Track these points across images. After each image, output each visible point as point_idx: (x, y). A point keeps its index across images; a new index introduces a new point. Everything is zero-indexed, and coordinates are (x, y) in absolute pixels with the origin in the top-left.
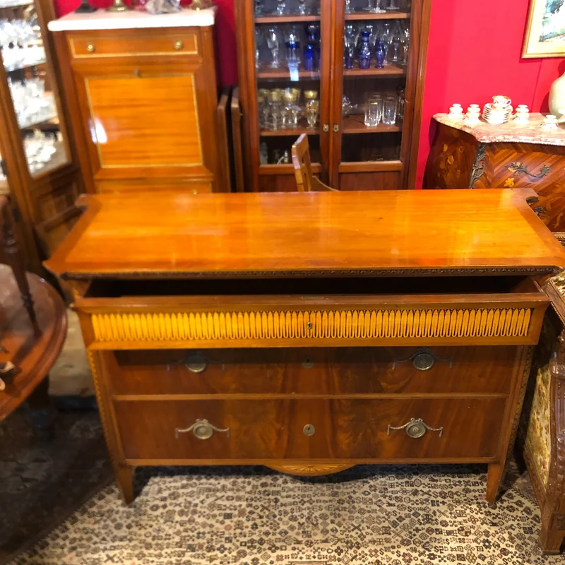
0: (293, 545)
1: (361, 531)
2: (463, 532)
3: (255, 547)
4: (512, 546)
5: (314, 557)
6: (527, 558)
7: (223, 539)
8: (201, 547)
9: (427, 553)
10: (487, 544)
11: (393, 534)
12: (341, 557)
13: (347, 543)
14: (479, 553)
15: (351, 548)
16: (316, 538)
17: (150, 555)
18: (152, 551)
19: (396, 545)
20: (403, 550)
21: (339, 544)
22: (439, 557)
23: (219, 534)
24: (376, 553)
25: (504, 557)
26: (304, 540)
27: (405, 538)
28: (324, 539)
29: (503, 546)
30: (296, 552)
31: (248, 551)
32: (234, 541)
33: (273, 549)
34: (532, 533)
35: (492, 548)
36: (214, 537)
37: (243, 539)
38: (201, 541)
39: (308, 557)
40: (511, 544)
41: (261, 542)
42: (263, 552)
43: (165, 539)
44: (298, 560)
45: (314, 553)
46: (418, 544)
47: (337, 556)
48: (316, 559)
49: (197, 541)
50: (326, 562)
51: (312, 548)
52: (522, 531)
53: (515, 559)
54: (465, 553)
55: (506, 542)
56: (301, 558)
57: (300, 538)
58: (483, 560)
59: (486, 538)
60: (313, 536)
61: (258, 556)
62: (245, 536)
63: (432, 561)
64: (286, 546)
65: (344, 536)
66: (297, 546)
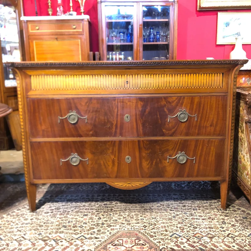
0: (120, 225)
1: (156, 219)
2: (211, 219)
3: (99, 226)
4: (237, 224)
5: (131, 229)
6: (246, 228)
7: (82, 223)
8: (70, 226)
9: (192, 226)
10: (224, 223)
11: (173, 220)
12: (146, 229)
13: (149, 223)
14: (220, 226)
15: (151, 225)
16: (132, 222)
17: (42, 229)
18: (43, 228)
19: (175, 224)
20: (179, 225)
21: (145, 224)
22: (199, 228)
23: (80, 221)
24: (165, 227)
25: (233, 227)
26: (126, 223)
27: (180, 221)
28: (137, 222)
29: (232, 223)
30: (122, 227)
31: (95, 227)
32: (88, 224)
33: (109, 226)
34: (247, 219)
35: (227, 224)
36: (78, 223)
37: (93, 223)
38: (70, 224)
39: (128, 229)
40: (237, 223)
41: (103, 224)
42: (103, 228)
43: (51, 223)
44: (123, 230)
45: (131, 227)
46: (187, 224)
47: (144, 228)
48: (133, 230)
49: (68, 224)
50: (138, 231)
51: (130, 226)
52: (242, 218)
53: (240, 228)
54: (213, 226)
55: (234, 222)
56: (124, 229)
57: (124, 222)
58: (223, 229)
59: (223, 221)
60: (130, 221)
61: (101, 229)
62: (94, 222)
63: (195, 229)
64: (116, 225)
65: (148, 221)
66: (122, 225)
